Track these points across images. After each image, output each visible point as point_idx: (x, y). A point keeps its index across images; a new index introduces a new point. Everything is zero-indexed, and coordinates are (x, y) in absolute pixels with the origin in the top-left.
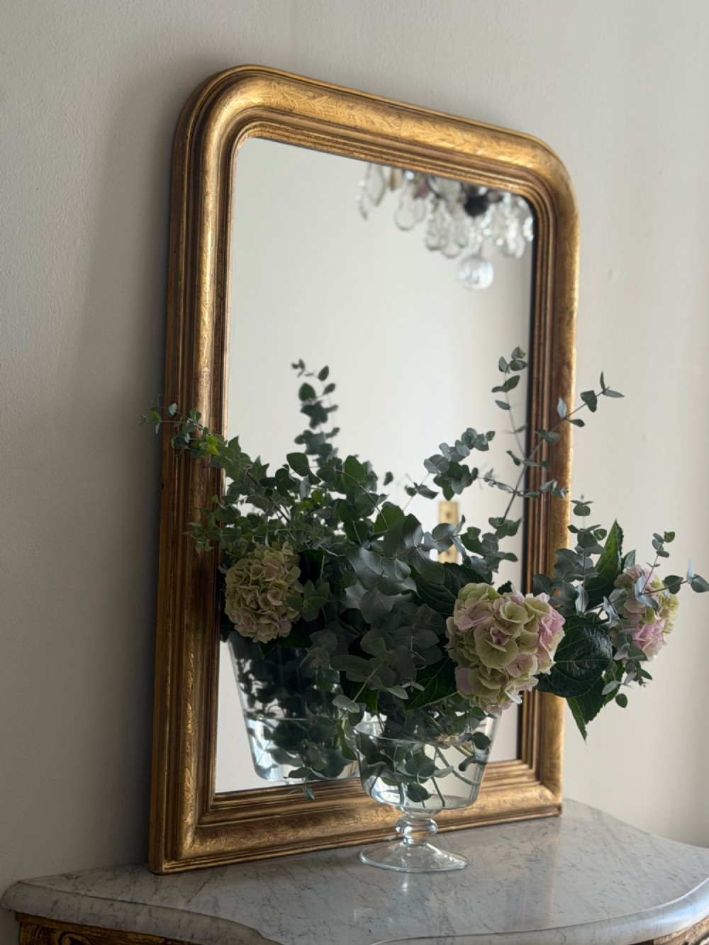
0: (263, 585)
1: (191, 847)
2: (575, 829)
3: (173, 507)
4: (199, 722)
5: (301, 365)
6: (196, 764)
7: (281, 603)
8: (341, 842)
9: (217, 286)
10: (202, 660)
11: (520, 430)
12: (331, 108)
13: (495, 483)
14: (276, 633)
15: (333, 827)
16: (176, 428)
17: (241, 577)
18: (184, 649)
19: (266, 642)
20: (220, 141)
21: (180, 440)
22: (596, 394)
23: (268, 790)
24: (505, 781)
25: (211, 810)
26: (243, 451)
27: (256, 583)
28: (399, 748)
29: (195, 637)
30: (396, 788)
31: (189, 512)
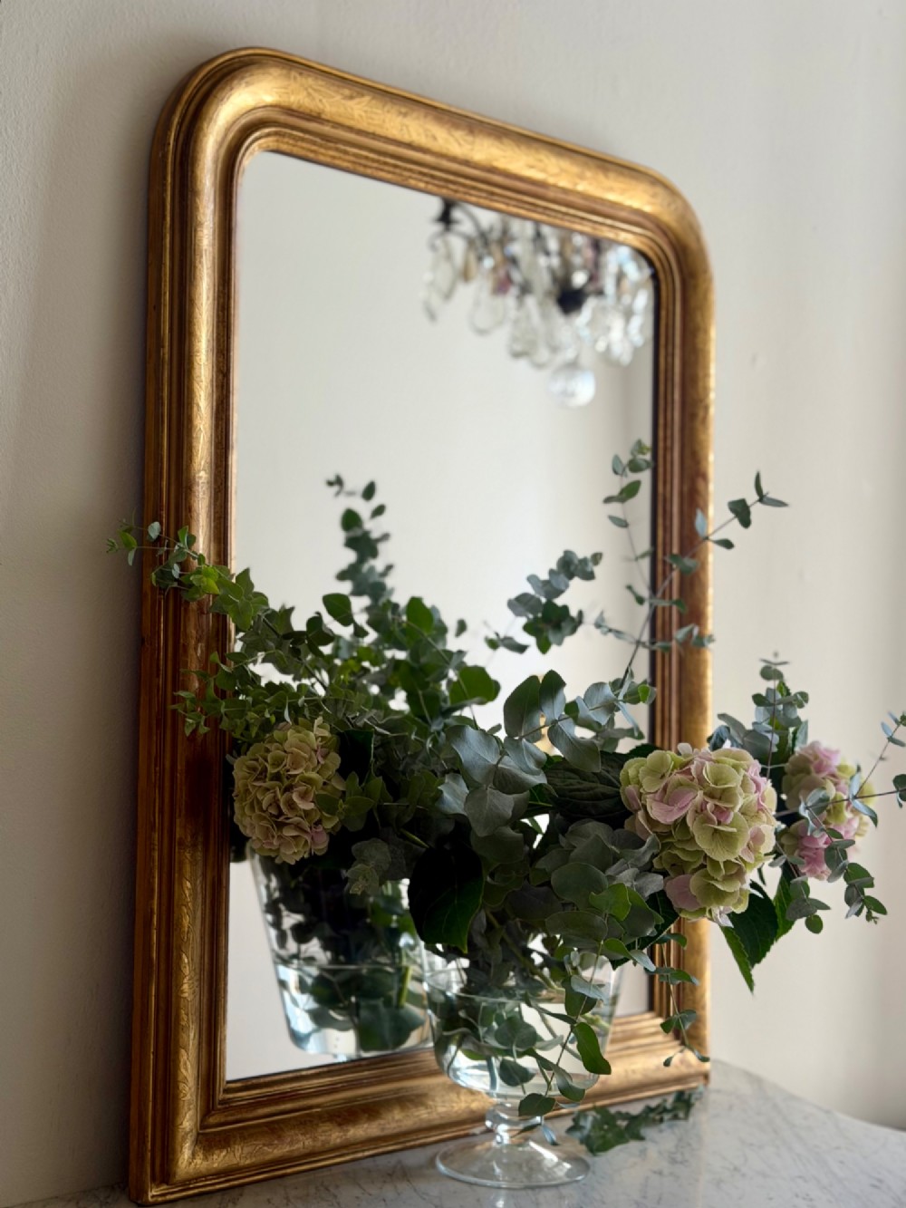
0: (285, 780)
1: (190, 1163)
2: (731, 1108)
3: (158, 670)
4: (200, 980)
5: (338, 482)
6: (196, 1042)
7: (311, 806)
8: (409, 1141)
9: (217, 356)
10: (204, 889)
11: (643, 556)
12: (376, 113)
13: (610, 630)
14: (308, 849)
15: (397, 1121)
16: (161, 556)
17: (254, 769)
18: (176, 875)
19: (293, 863)
20: (218, 151)
21: (165, 575)
22: (749, 502)
23: (304, 1073)
24: (634, 1043)
25: (219, 1107)
26: (256, 589)
27: (277, 777)
28: (484, 1008)
29: (192, 856)
30: (484, 1063)
31: (181, 678)
